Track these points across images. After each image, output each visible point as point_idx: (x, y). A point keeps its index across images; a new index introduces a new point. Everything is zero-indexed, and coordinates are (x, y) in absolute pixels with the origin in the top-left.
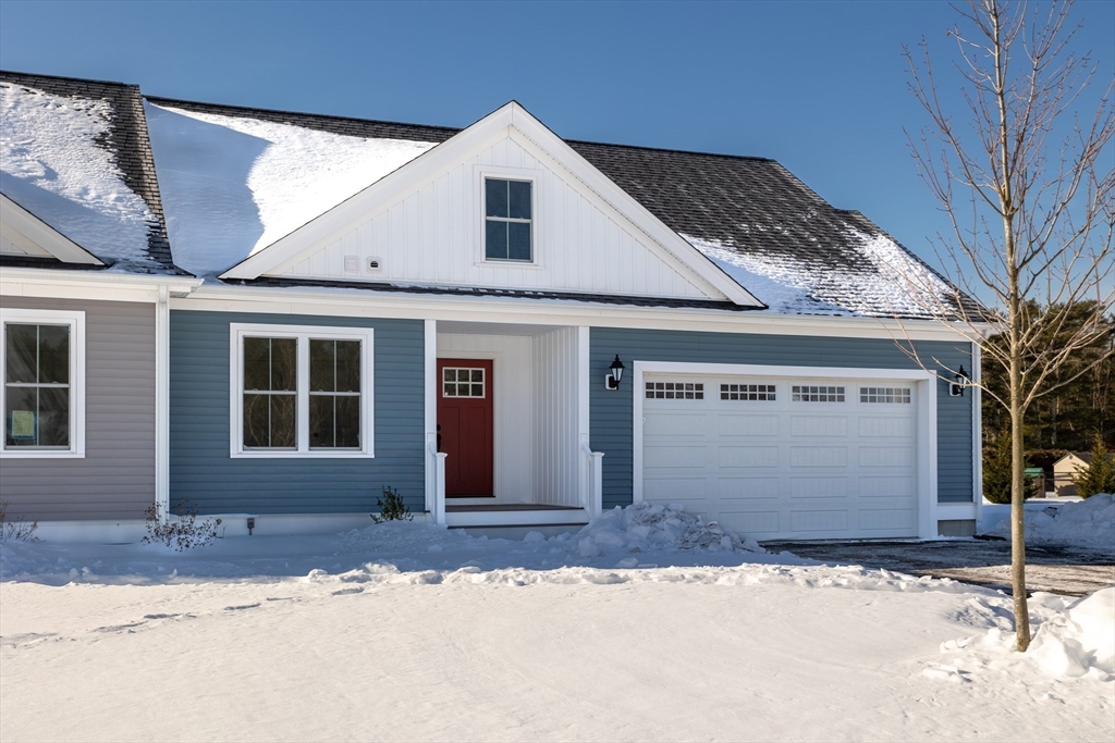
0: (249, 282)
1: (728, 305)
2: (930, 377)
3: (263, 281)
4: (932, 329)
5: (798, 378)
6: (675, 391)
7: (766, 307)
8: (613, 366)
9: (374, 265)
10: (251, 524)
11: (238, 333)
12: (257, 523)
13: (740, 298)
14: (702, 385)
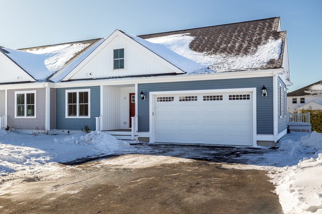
0: (66, 81)
1: (175, 74)
2: (254, 90)
3: (69, 81)
4: (249, 74)
5: (205, 93)
6: (162, 99)
7: (186, 73)
8: (141, 94)
9: (90, 74)
10: (69, 132)
11: (67, 92)
12: (70, 132)
13: (178, 71)
14: (173, 97)
